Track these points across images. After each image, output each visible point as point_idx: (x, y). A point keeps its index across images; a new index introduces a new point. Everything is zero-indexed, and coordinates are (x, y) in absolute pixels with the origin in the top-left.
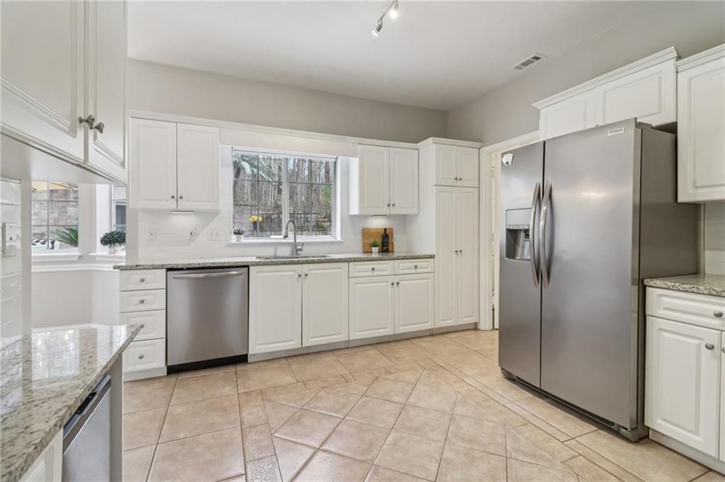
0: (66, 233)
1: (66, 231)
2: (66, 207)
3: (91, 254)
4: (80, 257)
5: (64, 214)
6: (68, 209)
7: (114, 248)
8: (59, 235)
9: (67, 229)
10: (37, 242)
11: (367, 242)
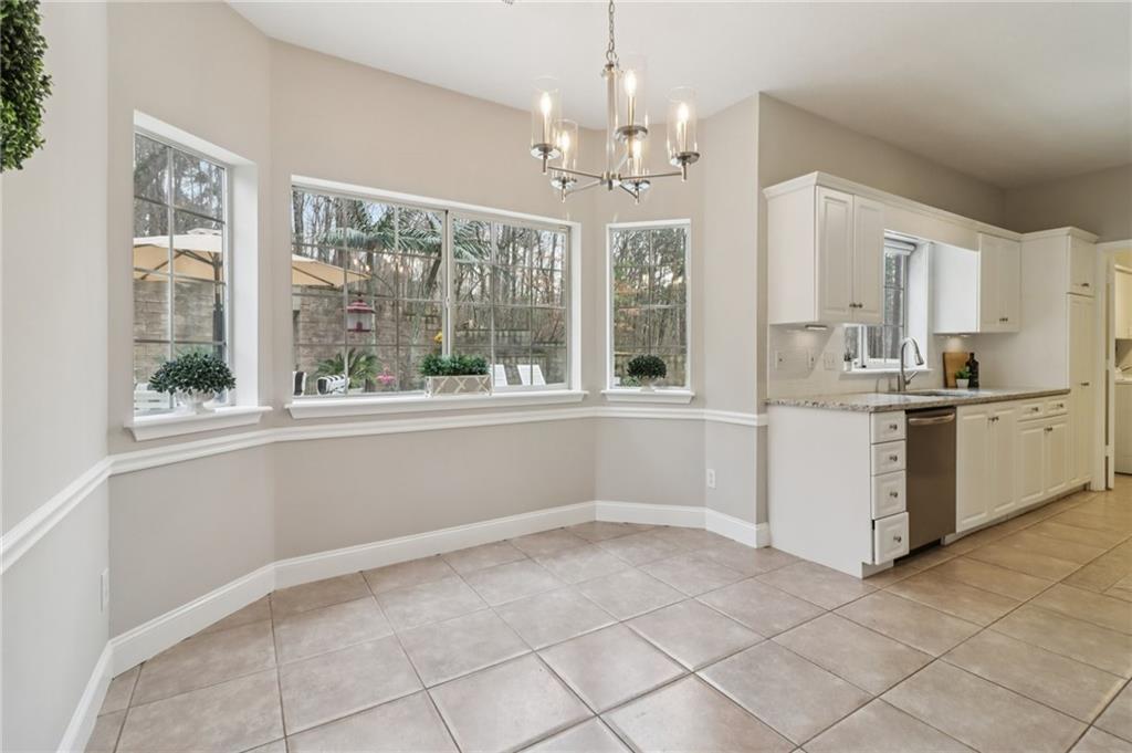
11: (951, 371)
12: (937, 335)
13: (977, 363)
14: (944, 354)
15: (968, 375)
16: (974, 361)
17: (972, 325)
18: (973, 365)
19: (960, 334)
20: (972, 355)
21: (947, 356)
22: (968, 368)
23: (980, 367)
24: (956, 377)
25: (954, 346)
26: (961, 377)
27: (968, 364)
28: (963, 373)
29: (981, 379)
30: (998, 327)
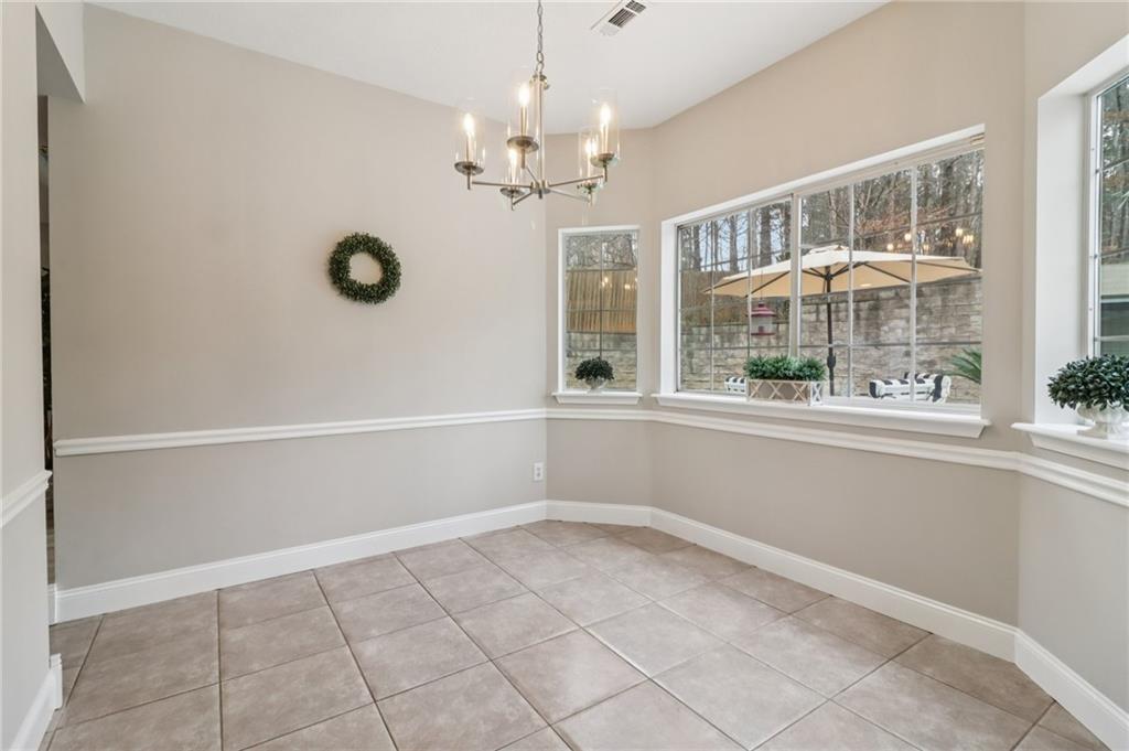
0: (967, 361)
1: (967, 357)
2: (968, 316)
3: (1016, 425)
4: (985, 428)
5: (965, 328)
6: (972, 318)
7: (1101, 418)
8: (956, 364)
9: (969, 354)
10: (926, 377)
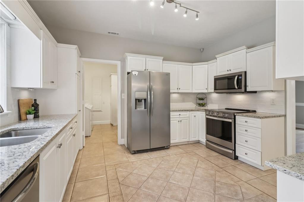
11: (23, 111)
12: (13, 89)
13: (38, 105)
14: (19, 101)
15: (34, 112)
16: (36, 104)
17: (38, 84)
18: (35, 106)
19: (29, 88)
20: (35, 100)
21: (20, 101)
22: (33, 108)
23: (40, 106)
24: (27, 114)
25: (25, 96)
26: (30, 113)
27: (33, 106)
28: (31, 111)
29: (40, 113)
30: (50, 86)
